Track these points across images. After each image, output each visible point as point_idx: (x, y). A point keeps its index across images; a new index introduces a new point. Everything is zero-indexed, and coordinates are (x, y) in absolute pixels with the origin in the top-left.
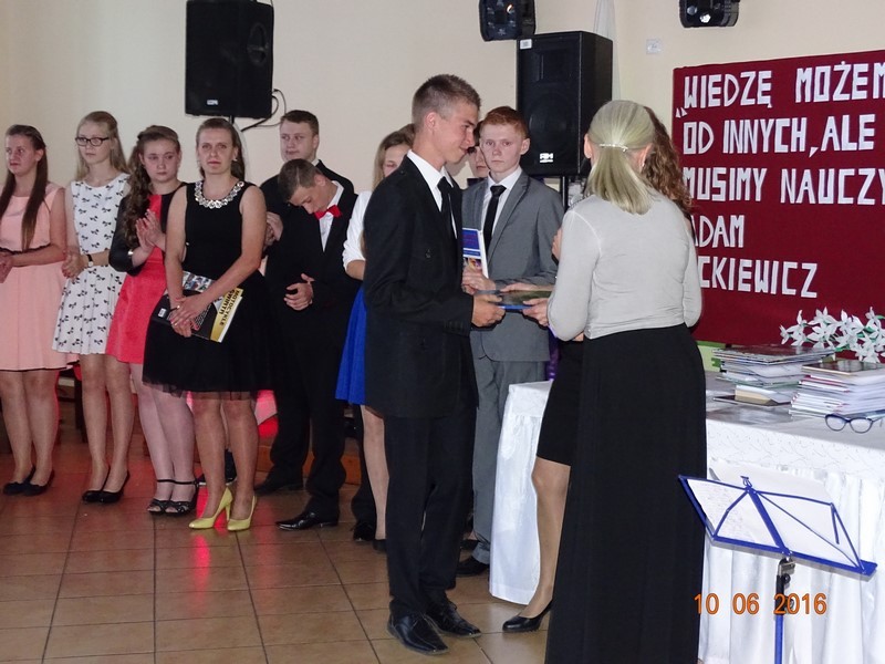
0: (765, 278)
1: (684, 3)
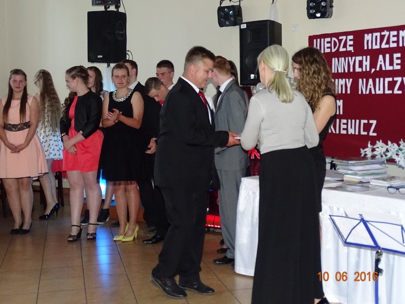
0: (352, 128)
1: (309, 8)
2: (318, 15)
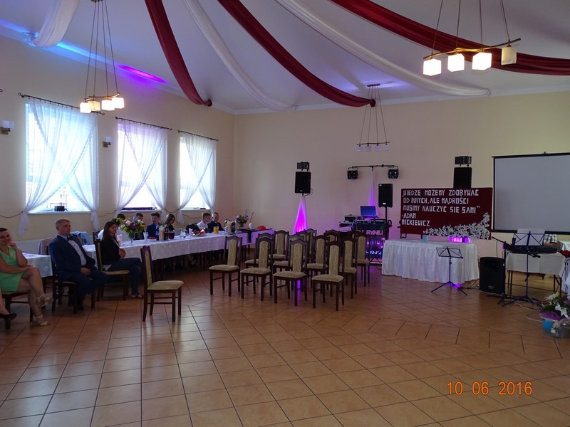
0: (420, 223)
1: (389, 174)
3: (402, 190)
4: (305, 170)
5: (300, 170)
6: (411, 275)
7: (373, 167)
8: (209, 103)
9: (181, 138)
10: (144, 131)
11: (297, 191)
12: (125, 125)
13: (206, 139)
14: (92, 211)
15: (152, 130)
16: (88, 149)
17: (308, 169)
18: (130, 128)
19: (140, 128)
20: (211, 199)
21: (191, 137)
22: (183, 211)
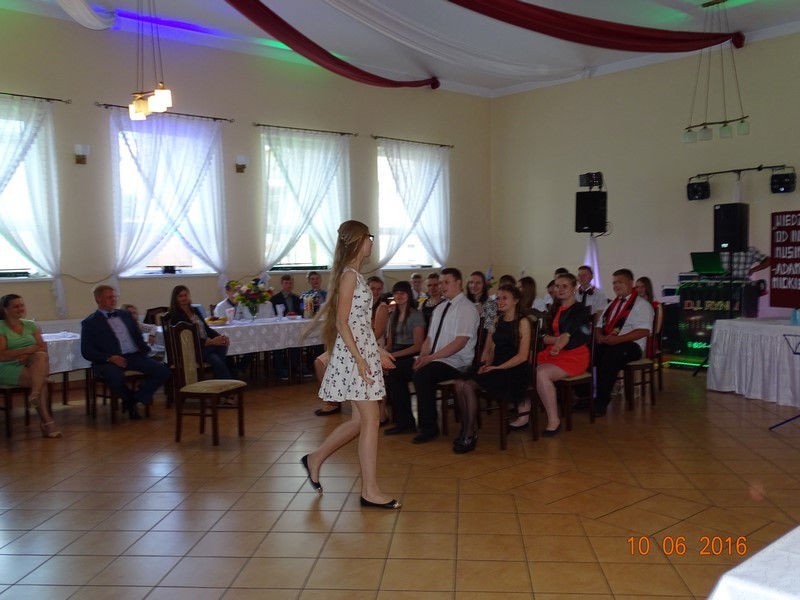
1: (773, 184)
2: (782, 189)
3: (774, 215)
4: (595, 189)
5: (586, 189)
6: (765, 392)
7: (738, 172)
8: (434, 83)
9: (379, 148)
10: (303, 142)
11: (579, 229)
12: (269, 134)
13: (427, 147)
14: (220, 272)
15: (319, 140)
16: (207, 178)
17: (600, 184)
18: (278, 139)
19: (296, 139)
20: (440, 248)
21: (395, 146)
22: (384, 271)
